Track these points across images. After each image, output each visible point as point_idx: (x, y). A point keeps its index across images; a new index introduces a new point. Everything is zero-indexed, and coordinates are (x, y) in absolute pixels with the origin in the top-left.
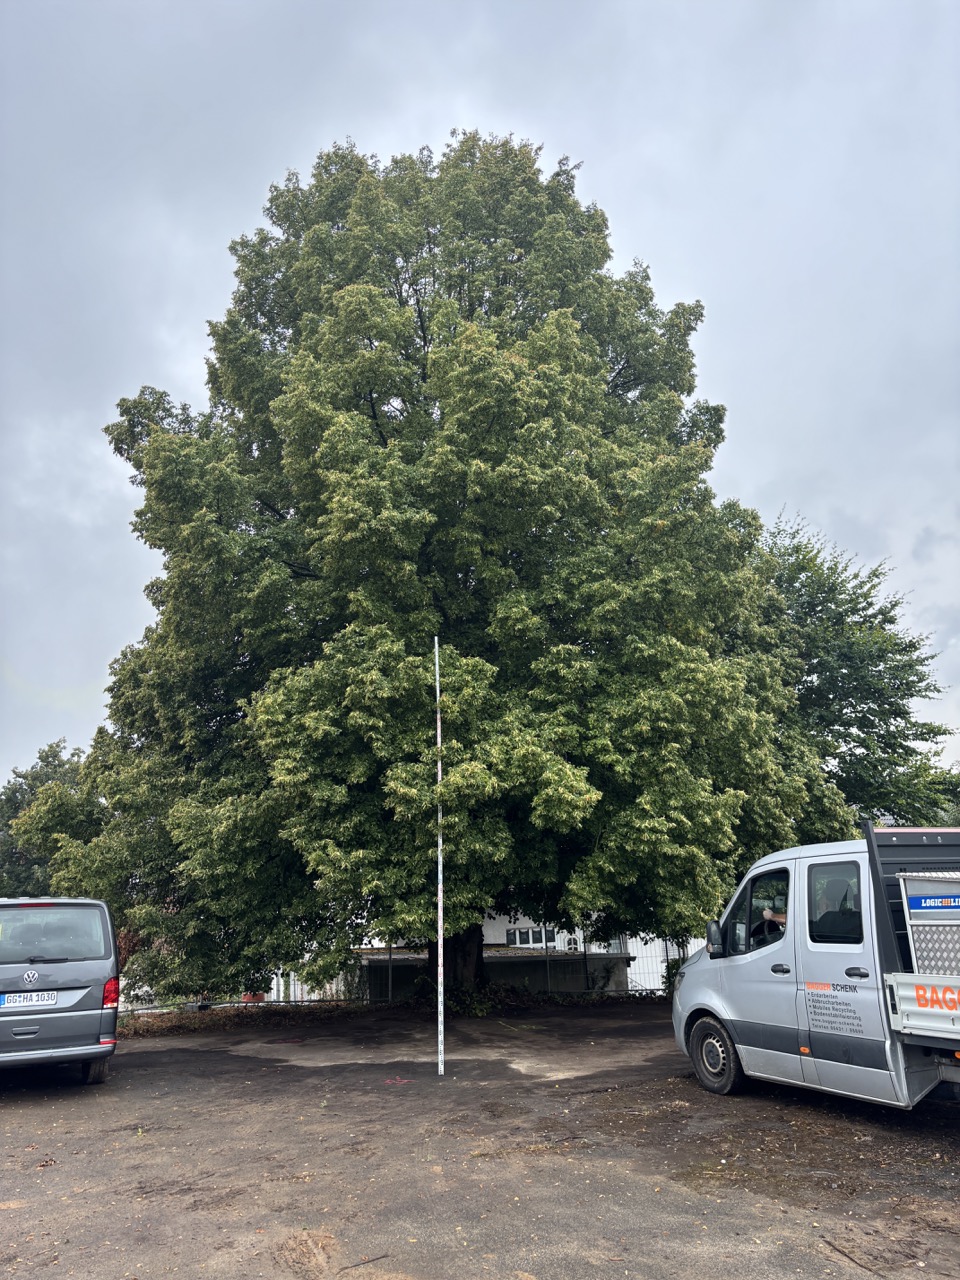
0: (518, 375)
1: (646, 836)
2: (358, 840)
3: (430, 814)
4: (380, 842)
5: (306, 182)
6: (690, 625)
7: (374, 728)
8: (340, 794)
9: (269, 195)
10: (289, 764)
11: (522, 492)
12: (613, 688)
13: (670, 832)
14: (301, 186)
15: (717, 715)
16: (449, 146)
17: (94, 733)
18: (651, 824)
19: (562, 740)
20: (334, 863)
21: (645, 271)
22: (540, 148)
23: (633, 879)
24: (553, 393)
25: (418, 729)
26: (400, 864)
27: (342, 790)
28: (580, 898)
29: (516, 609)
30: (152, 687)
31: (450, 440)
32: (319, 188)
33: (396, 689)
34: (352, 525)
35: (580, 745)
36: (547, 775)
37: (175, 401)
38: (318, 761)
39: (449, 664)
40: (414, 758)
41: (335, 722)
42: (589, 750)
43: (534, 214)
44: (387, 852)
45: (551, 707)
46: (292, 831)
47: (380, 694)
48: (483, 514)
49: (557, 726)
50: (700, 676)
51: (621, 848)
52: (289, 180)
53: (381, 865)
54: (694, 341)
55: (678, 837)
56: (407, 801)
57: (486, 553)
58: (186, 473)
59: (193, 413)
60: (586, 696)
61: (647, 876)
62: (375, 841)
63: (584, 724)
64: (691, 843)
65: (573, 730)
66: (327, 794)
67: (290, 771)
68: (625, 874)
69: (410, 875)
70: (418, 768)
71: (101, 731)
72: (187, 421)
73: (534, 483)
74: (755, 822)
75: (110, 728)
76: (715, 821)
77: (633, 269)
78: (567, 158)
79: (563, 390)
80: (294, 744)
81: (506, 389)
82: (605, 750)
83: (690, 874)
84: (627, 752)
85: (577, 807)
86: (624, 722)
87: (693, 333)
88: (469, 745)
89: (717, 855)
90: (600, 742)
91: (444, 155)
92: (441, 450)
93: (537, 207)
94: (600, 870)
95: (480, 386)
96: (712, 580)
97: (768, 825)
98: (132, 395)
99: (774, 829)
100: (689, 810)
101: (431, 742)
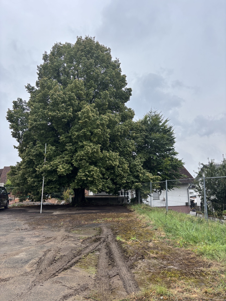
3: (42, 173)
39: (48, 148)
88: (49, 162)
90: (73, 161)
101: (44, 161)
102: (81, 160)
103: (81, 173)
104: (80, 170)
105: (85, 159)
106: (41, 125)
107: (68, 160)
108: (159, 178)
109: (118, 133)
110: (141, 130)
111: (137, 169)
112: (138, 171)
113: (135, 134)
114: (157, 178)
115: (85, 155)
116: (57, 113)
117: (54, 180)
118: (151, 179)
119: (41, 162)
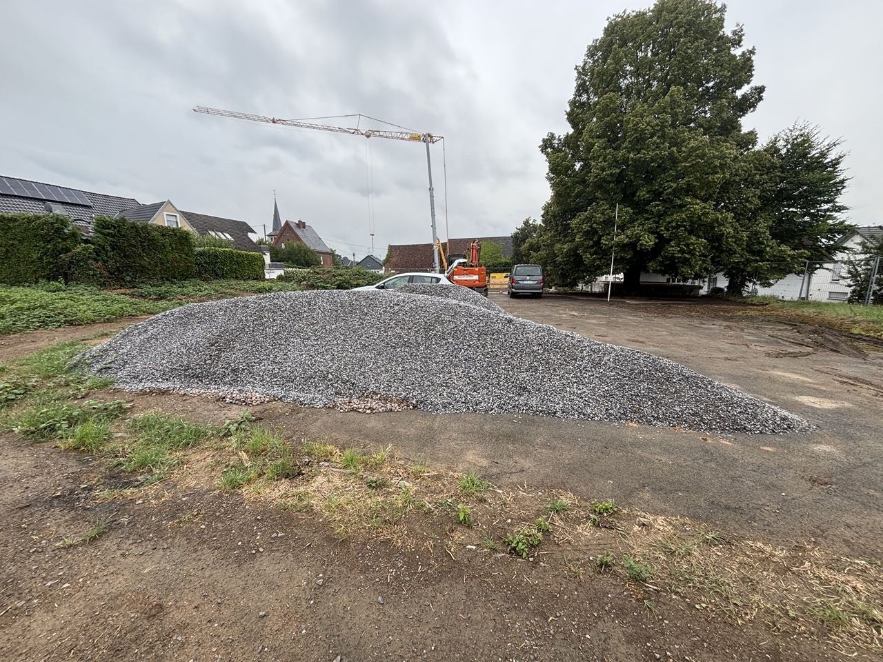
3: (612, 247)
18: (673, 249)
27: (591, 242)
34: (596, 177)
35: (655, 229)
36: (642, 238)
39: (620, 210)
40: (609, 234)
45: (649, 219)
46: (580, 252)
49: (650, 225)
51: (664, 255)
53: (600, 259)
55: (682, 252)
61: (672, 262)
62: (598, 253)
63: (658, 223)
64: (686, 253)
65: (654, 225)
66: (588, 243)
67: (579, 238)
68: (665, 262)
70: (609, 237)
73: (649, 158)
80: (581, 232)
84: (668, 230)
88: (623, 231)
90: (661, 229)
94: (658, 260)
100: (686, 245)
101: (614, 230)
102: (678, 227)
103: (673, 247)
104: (672, 243)
105: (684, 226)
106: (611, 175)
107: (651, 228)
108: (806, 253)
109: (734, 178)
110: (769, 169)
111: (761, 239)
112: (762, 243)
113: (758, 176)
114: (802, 253)
115: (686, 219)
116: (644, 154)
117: (629, 257)
118: (789, 255)
119: (607, 232)
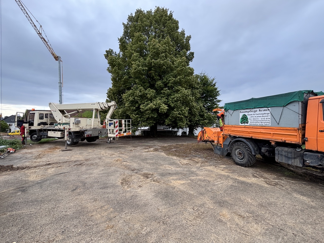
0: (160, 47)
1: (175, 114)
2: (137, 114)
3: (146, 111)
4: (141, 115)
5: (134, 15)
6: (184, 85)
7: (138, 99)
8: (134, 108)
9: (128, 17)
10: (127, 104)
11: (160, 65)
12: (172, 94)
13: (178, 114)
14: (133, 16)
15: (186, 98)
16: (155, 9)
17: (106, 100)
19: (165, 101)
20: (134, 117)
21: (184, 30)
22: (168, 9)
23: (174, 120)
24: (165, 49)
25: (145, 100)
26: (143, 117)
28: (167, 122)
29: (159, 83)
30: (112, 93)
31: (150, 57)
32: (135, 16)
33: (141, 94)
35: (167, 102)
36: (161, 106)
37: (114, 51)
38: (132, 104)
39: (149, 90)
41: (133, 98)
42: (168, 103)
43: (166, 21)
44: (142, 116)
45: (164, 97)
47: (139, 94)
48: (155, 69)
49: (164, 99)
50: (183, 92)
51: (172, 116)
52: (131, 14)
53: (140, 117)
54: (190, 42)
55: (179, 114)
56: (143, 109)
57: (155, 75)
58: (113, 62)
59: (117, 53)
60: (169, 95)
61: (176, 120)
62: (140, 115)
63: (168, 99)
64: (181, 115)
65: (166, 100)
66: (133, 108)
68: (173, 119)
69: (144, 119)
70: (144, 105)
71: (107, 99)
72: (116, 54)
73: (162, 63)
74: (192, 112)
75: (108, 99)
76: (185, 112)
77: (182, 30)
78: (171, 11)
79: (167, 49)
80: (128, 101)
81: (158, 49)
82: (170, 103)
83: (182, 119)
84: (173, 103)
85: (164, 109)
86: (173, 98)
87: (190, 40)
88: (151, 102)
89: (185, 117)
90: (170, 102)
91: (154, 10)
92: (148, 59)
93: (166, 19)
94: (169, 119)
95: (154, 49)
96: (187, 78)
97: (194, 113)
98: (108, 50)
99: (195, 113)
100: (181, 111)
102: (177, 101)
105: (180, 100)
